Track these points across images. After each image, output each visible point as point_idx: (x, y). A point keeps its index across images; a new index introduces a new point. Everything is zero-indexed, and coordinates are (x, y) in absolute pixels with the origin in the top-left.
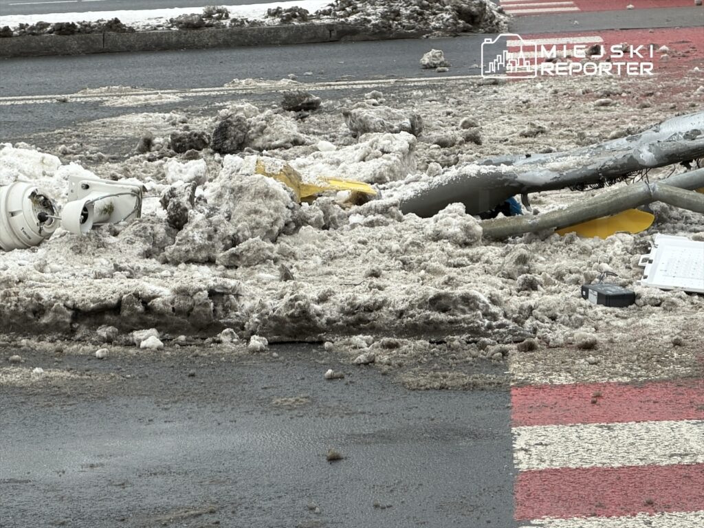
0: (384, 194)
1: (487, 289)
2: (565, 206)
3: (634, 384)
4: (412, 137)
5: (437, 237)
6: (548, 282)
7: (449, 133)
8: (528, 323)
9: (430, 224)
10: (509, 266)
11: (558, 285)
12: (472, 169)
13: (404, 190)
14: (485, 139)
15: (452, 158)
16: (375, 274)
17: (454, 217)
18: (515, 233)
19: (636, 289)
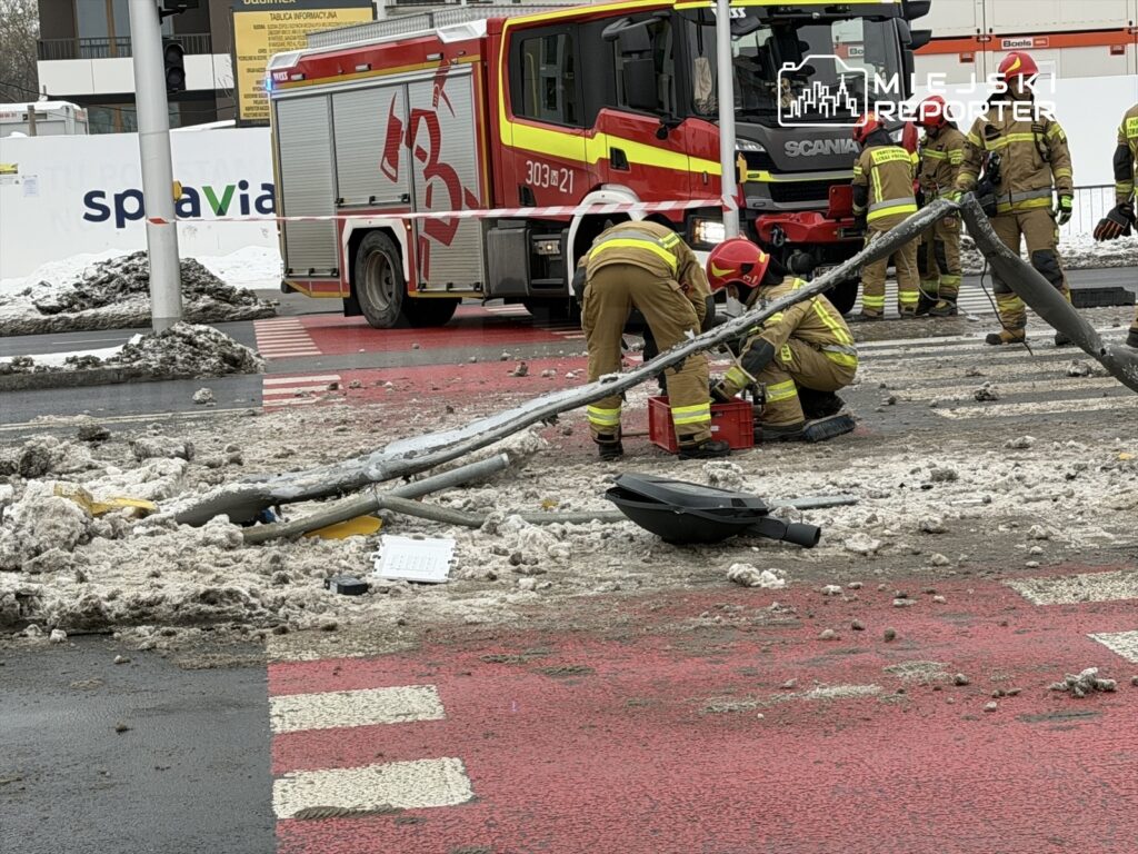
0: (162, 509)
1: (248, 584)
2: (310, 514)
3: (367, 657)
4: (183, 462)
5: (206, 543)
6: (297, 577)
7: (216, 456)
8: (281, 611)
9: (200, 533)
10: (266, 565)
11: (306, 579)
12: (233, 487)
13: (178, 505)
14: (246, 461)
15: (219, 477)
16: (156, 575)
17: (220, 526)
18: (271, 537)
19: (368, 580)
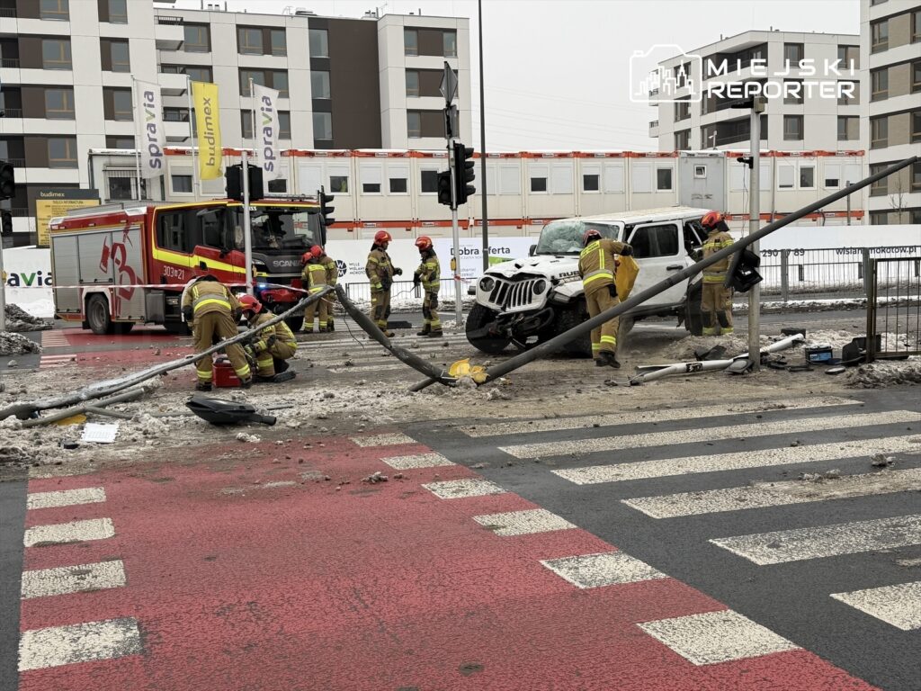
1: (22, 445)
2: (53, 414)
3: (74, 476)
5: (5, 427)
6: (46, 442)
7: (15, 390)
8: (37, 457)
9: (2, 423)
10: (32, 437)
11: (50, 443)
12: (19, 403)
14: (29, 391)
15: (14, 399)
17: (12, 420)
18: (35, 425)
19: (78, 442)
